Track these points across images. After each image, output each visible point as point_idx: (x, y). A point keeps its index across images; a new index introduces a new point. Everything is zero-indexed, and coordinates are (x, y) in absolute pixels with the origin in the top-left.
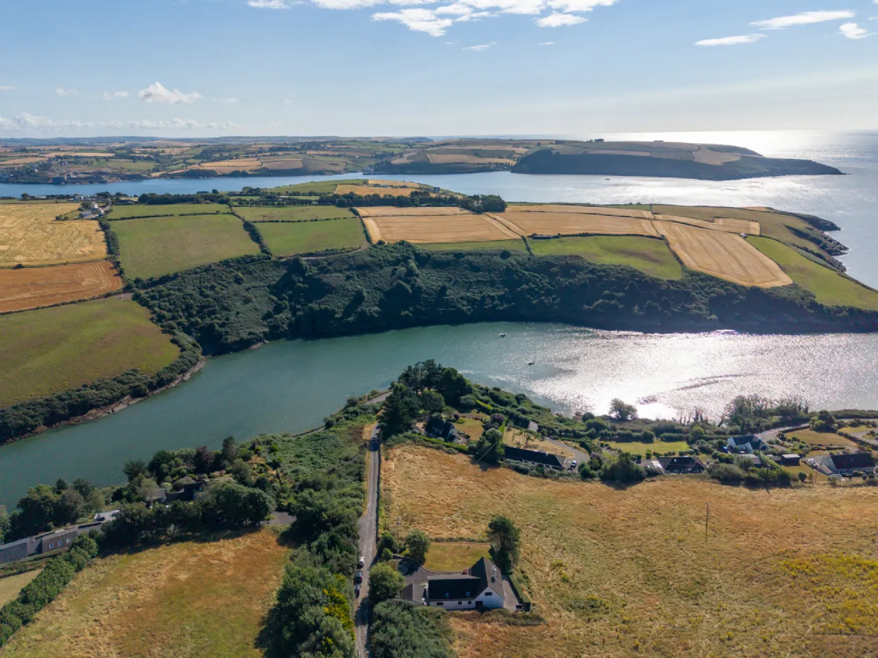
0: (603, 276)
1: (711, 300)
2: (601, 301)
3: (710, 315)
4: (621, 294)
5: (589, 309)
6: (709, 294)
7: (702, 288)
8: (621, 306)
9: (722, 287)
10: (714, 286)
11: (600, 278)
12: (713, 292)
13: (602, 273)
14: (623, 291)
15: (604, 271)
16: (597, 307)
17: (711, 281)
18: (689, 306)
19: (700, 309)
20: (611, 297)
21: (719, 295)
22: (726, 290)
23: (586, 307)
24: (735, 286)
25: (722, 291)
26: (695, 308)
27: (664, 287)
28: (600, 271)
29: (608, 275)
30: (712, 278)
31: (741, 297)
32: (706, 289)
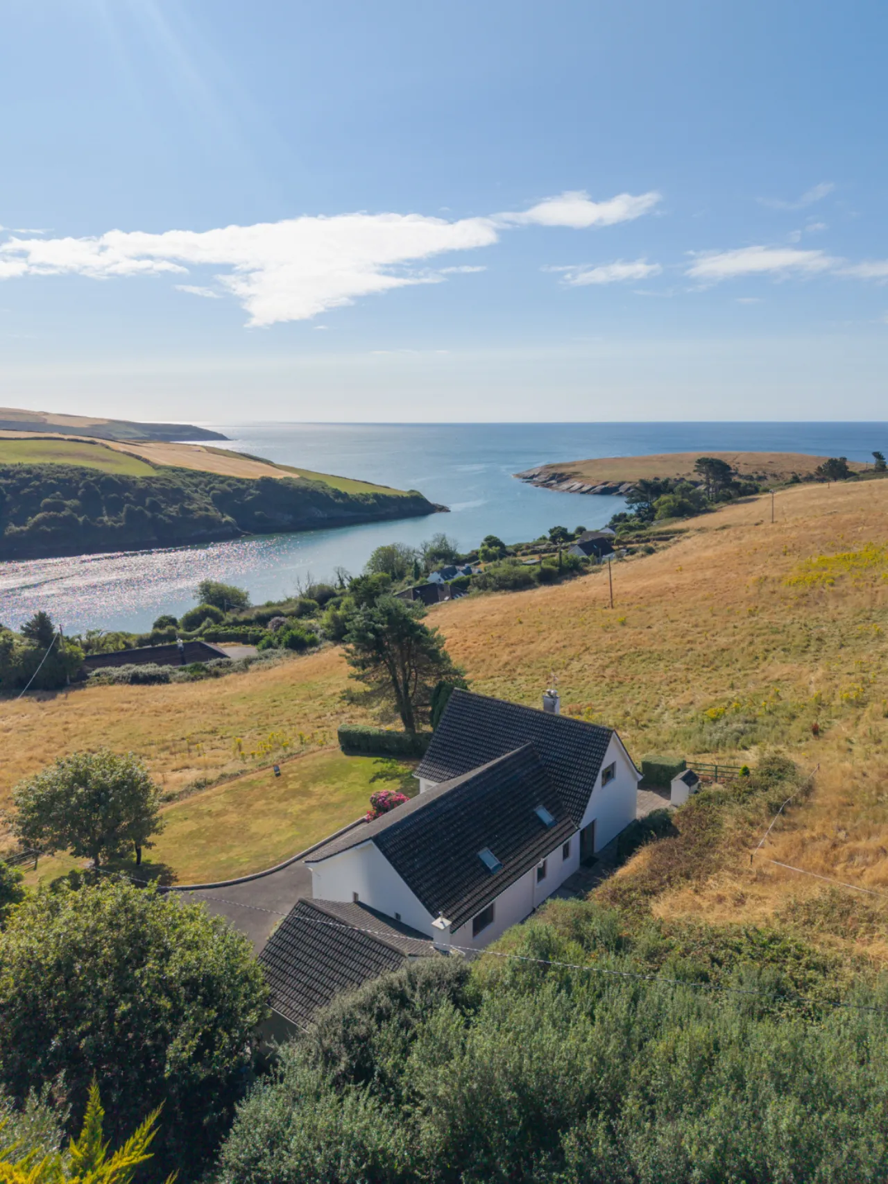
0: (30, 480)
1: (215, 498)
2: (39, 516)
3: (223, 517)
4: (74, 502)
5: (22, 531)
6: (208, 492)
7: (196, 486)
8: (81, 519)
9: (222, 482)
10: (210, 483)
11: (25, 483)
12: (213, 488)
13: (24, 475)
14: (75, 497)
15: (29, 472)
16: (37, 524)
17: (204, 477)
18: (191, 507)
19: (207, 510)
20: (59, 507)
21: (225, 493)
22: (229, 485)
23: (13, 528)
24: (239, 480)
25: (224, 486)
26: (200, 509)
27: (141, 485)
28: (19, 472)
29: (38, 477)
30: (203, 474)
31: (252, 491)
32: (202, 486)
